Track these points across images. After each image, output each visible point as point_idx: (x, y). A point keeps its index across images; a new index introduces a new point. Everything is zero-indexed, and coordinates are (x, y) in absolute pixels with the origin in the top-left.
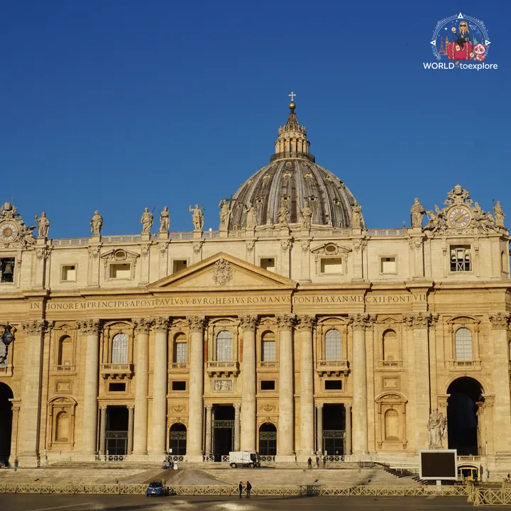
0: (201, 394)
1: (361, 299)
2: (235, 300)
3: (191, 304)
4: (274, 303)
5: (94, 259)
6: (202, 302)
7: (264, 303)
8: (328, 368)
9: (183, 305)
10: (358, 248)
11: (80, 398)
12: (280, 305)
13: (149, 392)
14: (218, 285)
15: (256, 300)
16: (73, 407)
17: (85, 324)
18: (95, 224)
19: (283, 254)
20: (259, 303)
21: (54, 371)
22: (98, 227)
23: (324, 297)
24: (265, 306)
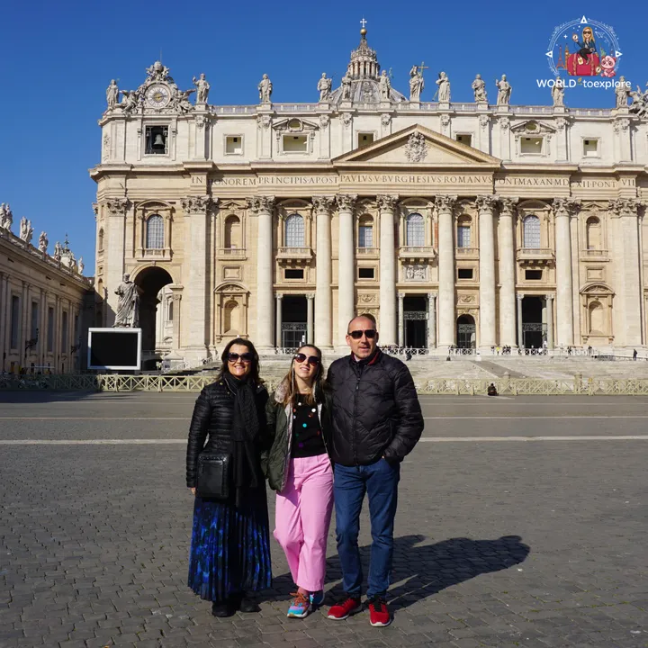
0: (393, 283)
1: (567, 182)
2: (431, 179)
3: (380, 182)
4: (474, 184)
5: (264, 130)
6: (393, 180)
7: (463, 183)
8: (531, 256)
9: (372, 183)
10: (562, 127)
11: (252, 285)
12: (480, 186)
13: (334, 279)
14: (411, 161)
15: (454, 180)
16: (244, 296)
17: (258, 202)
18: (264, 90)
19: (482, 130)
20: (458, 183)
21: (221, 254)
22: (268, 92)
23: (527, 179)
24: (464, 186)
